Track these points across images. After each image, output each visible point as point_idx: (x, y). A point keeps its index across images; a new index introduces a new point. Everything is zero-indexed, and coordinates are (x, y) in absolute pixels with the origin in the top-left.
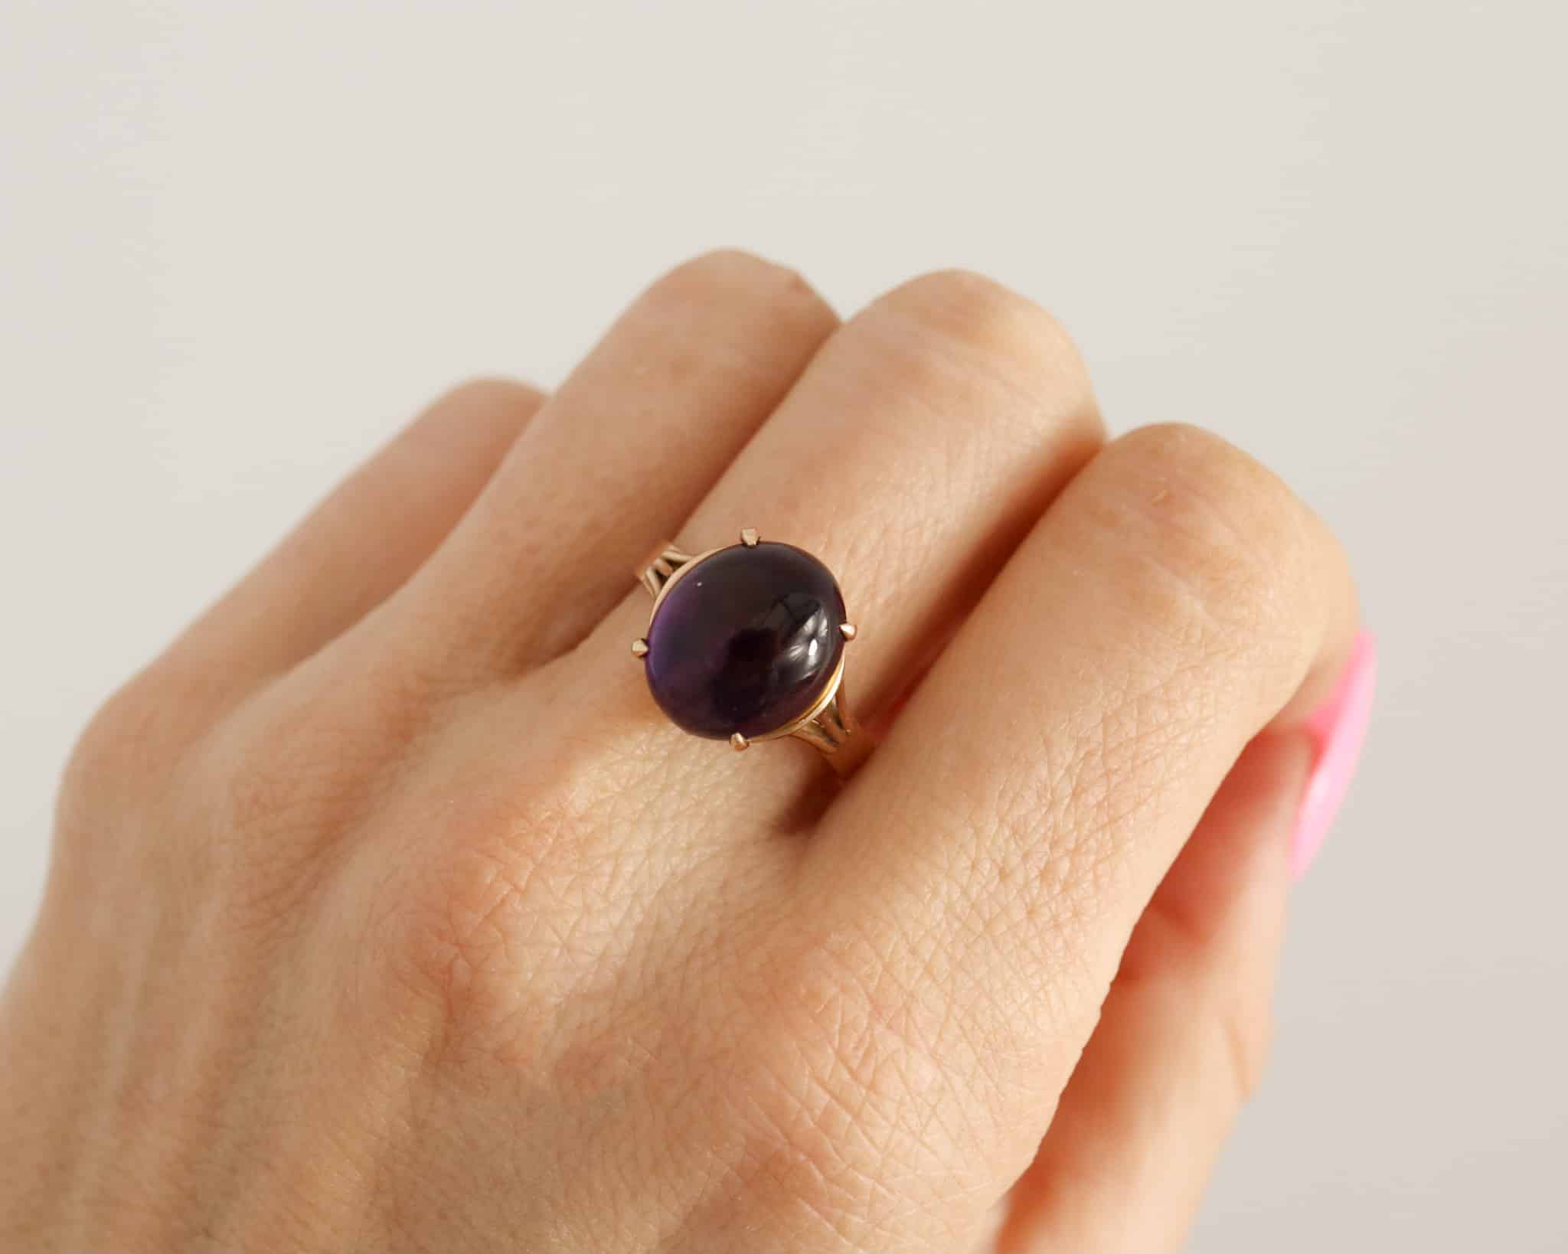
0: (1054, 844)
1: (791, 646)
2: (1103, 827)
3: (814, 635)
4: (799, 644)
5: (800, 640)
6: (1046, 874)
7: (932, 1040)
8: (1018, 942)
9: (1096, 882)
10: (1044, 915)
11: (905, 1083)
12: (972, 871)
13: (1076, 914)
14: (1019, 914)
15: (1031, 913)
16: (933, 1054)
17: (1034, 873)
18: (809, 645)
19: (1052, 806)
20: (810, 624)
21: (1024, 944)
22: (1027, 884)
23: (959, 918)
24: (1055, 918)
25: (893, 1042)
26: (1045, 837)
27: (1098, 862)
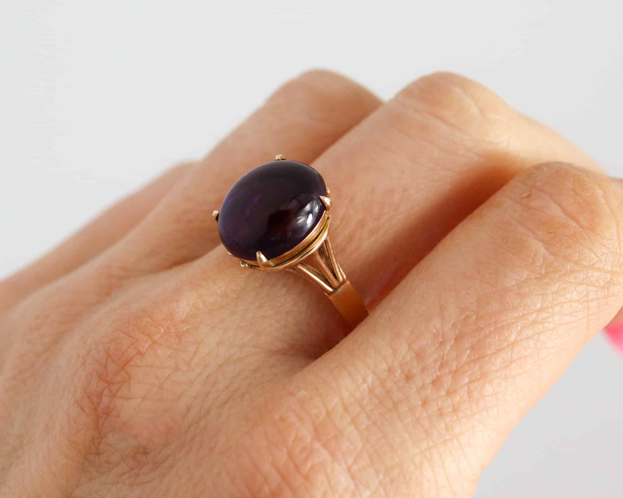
0: (441, 367)
1: (298, 217)
2: (474, 361)
3: (311, 212)
4: (303, 215)
5: (303, 214)
6: (436, 382)
7: (350, 461)
8: (414, 419)
9: (469, 392)
10: (433, 408)
11: (329, 481)
12: (389, 372)
13: (455, 410)
14: (417, 401)
15: (425, 403)
16: (349, 470)
17: (428, 381)
18: (308, 217)
19: (442, 344)
20: (308, 207)
21: (418, 421)
22: (423, 387)
23: (377, 397)
24: (440, 409)
25: (323, 455)
26: (436, 361)
27: (471, 382)
